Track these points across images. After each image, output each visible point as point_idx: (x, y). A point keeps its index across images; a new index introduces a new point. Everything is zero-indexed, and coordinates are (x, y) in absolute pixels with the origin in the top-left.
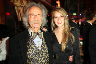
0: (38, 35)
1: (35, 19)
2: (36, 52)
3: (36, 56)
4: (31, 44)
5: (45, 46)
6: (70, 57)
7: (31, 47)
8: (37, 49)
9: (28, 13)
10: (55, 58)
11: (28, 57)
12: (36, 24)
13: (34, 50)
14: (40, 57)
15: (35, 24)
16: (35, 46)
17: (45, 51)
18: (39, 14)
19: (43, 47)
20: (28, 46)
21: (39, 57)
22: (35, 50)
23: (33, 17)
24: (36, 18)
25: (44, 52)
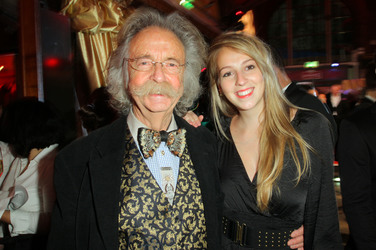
0: (165, 140)
1: (154, 75)
2: (155, 207)
3: (153, 225)
4: (136, 175)
5: (190, 187)
6: (293, 235)
7: (137, 187)
8: (159, 195)
9: (130, 51)
10: (232, 234)
11: (124, 227)
12: (159, 97)
13: (149, 200)
14: (172, 228)
15: (153, 97)
16: (151, 186)
17: (191, 206)
18: (170, 59)
19: (184, 188)
20: (127, 183)
21: (165, 228)
22: (152, 201)
23: (146, 67)
24: (159, 71)
25: (187, 210)
